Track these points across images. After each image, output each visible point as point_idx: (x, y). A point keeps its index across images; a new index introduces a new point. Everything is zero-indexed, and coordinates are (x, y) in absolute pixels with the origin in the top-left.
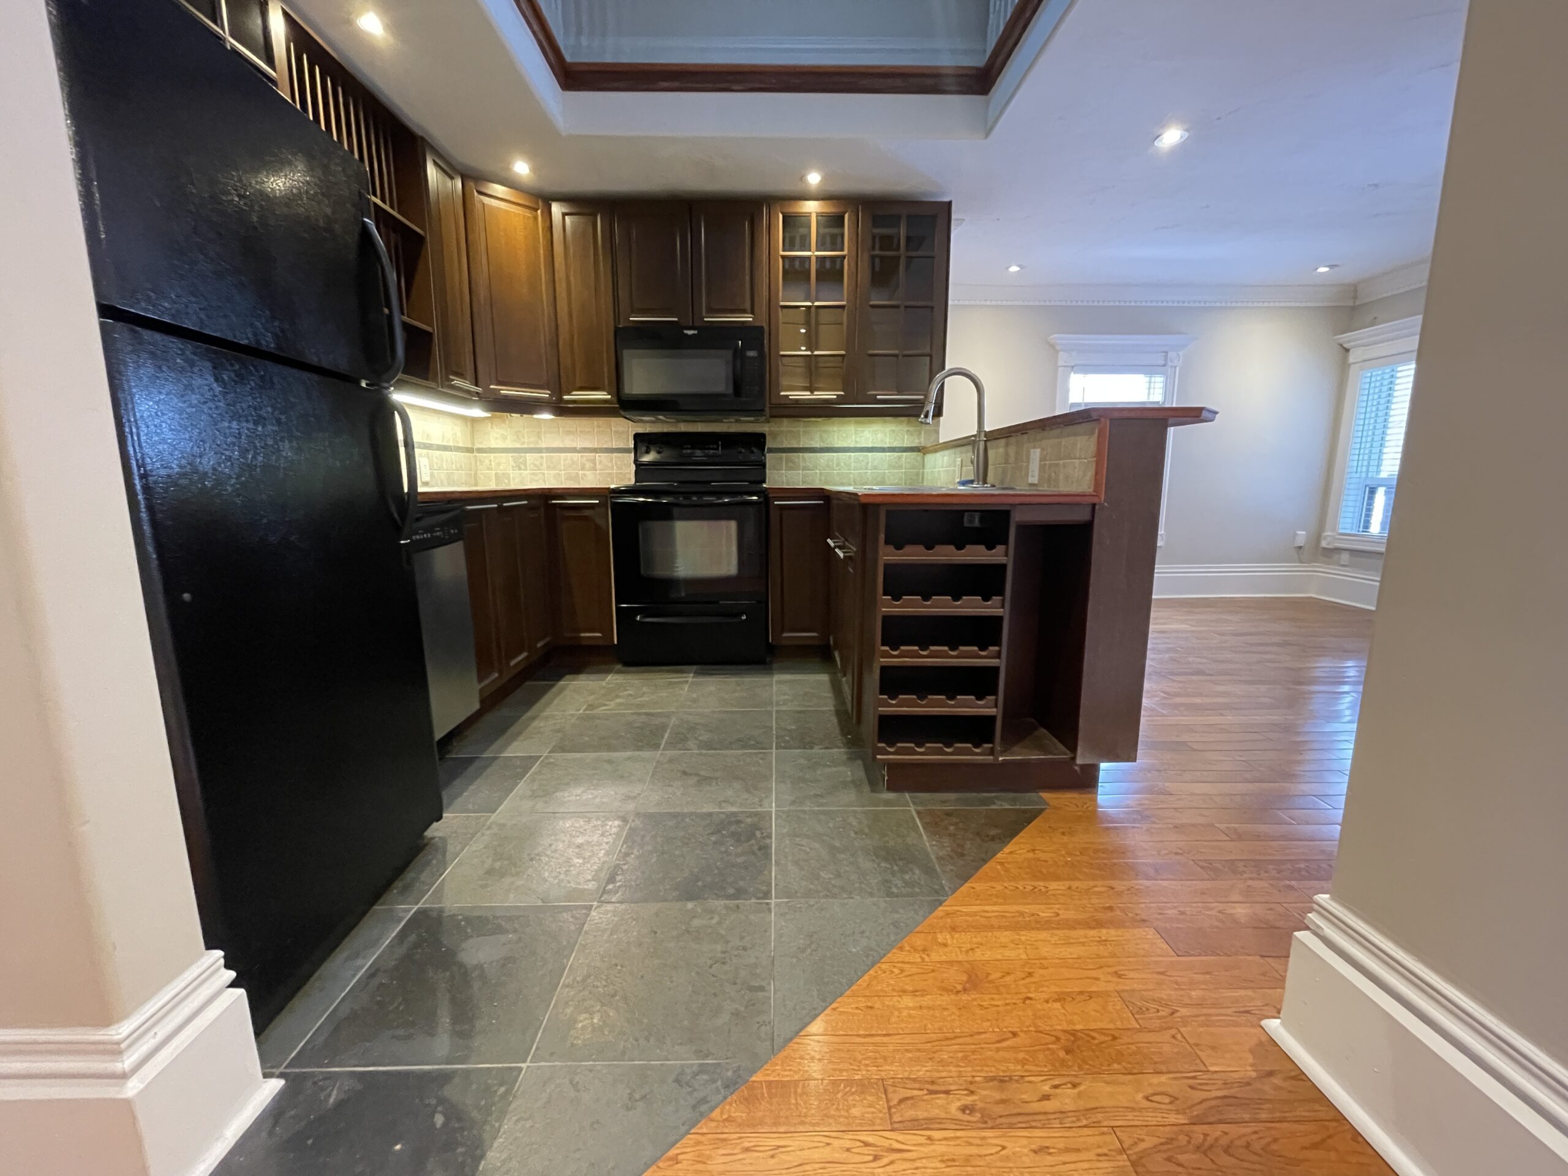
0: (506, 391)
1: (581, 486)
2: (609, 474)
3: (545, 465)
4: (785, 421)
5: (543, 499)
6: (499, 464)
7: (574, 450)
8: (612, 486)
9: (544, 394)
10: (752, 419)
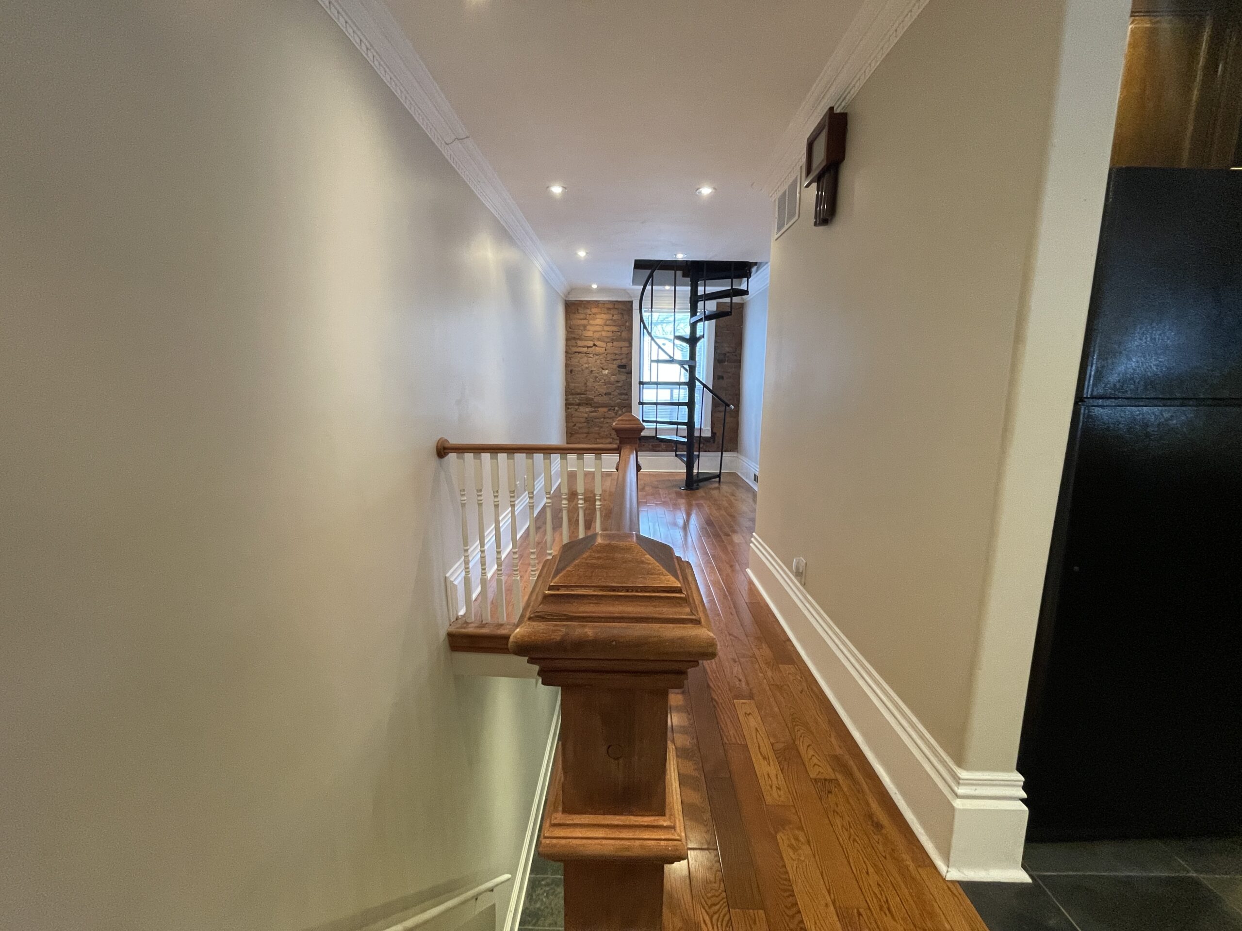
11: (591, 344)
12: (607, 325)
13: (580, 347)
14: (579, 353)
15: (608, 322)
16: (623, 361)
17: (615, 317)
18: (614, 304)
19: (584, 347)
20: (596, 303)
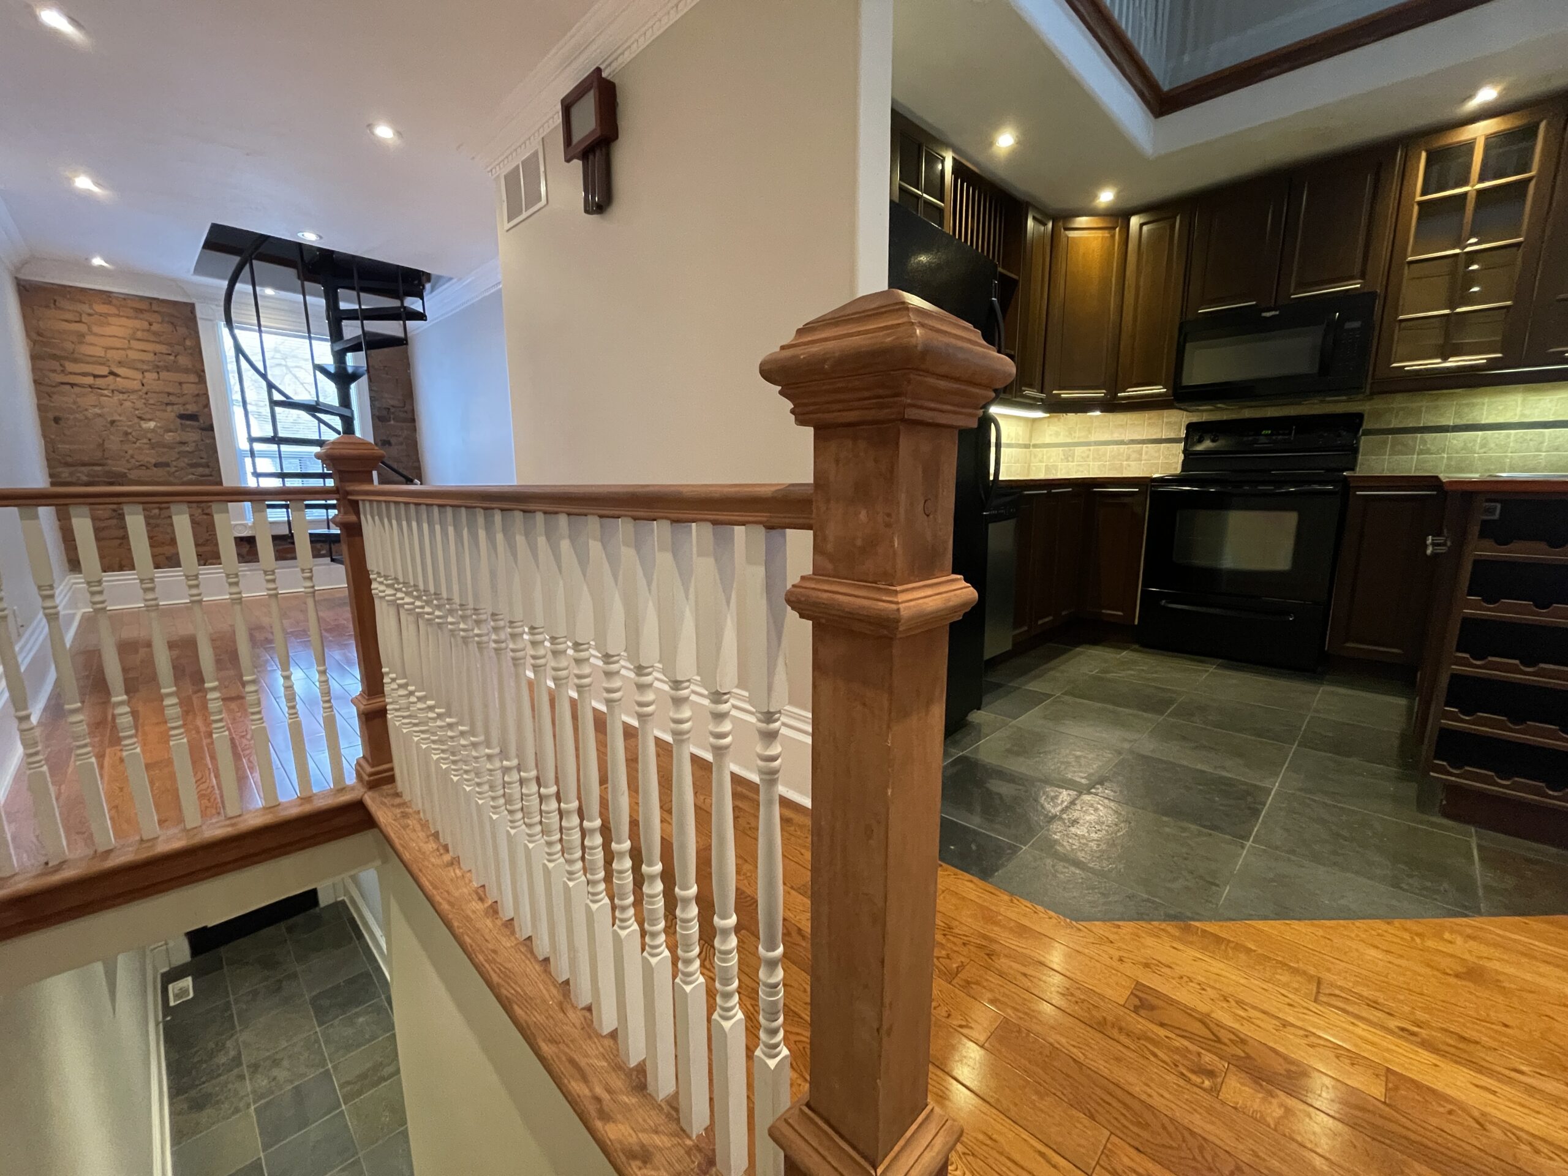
0: (1065, 395)
1: (1124, 476)
2: (1155, 464)
3: (1091, 457)
4: (1399, 397)
5: (1085, 488)
6: (1049, 458)
7: (1122, 443)
8: (1155, 476)
9: (1100, 394)
10: (1344, 398)
11: (104, 371)
12: (139, 340)
13: (71, 373)
14: (72, 385)
15: (139, 334)
16: (188, 406)
17: (155, 327)
18: (151, 304)
19: (85, 374)
20: (106, 297)
